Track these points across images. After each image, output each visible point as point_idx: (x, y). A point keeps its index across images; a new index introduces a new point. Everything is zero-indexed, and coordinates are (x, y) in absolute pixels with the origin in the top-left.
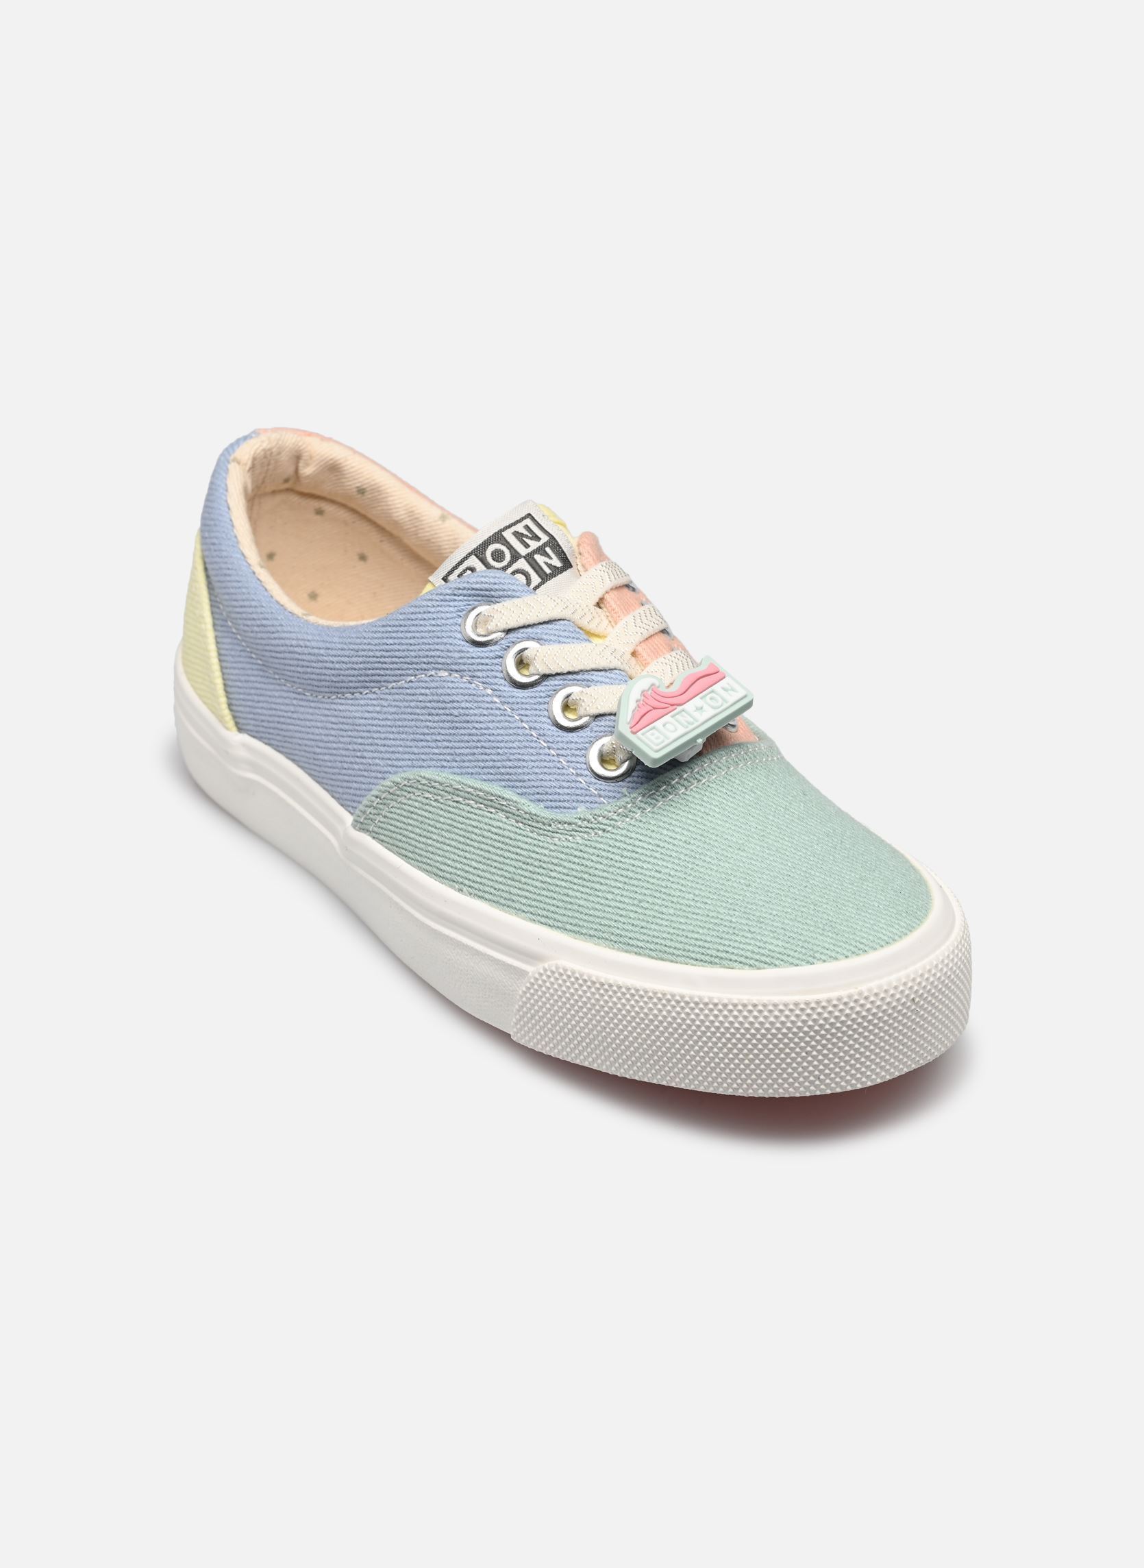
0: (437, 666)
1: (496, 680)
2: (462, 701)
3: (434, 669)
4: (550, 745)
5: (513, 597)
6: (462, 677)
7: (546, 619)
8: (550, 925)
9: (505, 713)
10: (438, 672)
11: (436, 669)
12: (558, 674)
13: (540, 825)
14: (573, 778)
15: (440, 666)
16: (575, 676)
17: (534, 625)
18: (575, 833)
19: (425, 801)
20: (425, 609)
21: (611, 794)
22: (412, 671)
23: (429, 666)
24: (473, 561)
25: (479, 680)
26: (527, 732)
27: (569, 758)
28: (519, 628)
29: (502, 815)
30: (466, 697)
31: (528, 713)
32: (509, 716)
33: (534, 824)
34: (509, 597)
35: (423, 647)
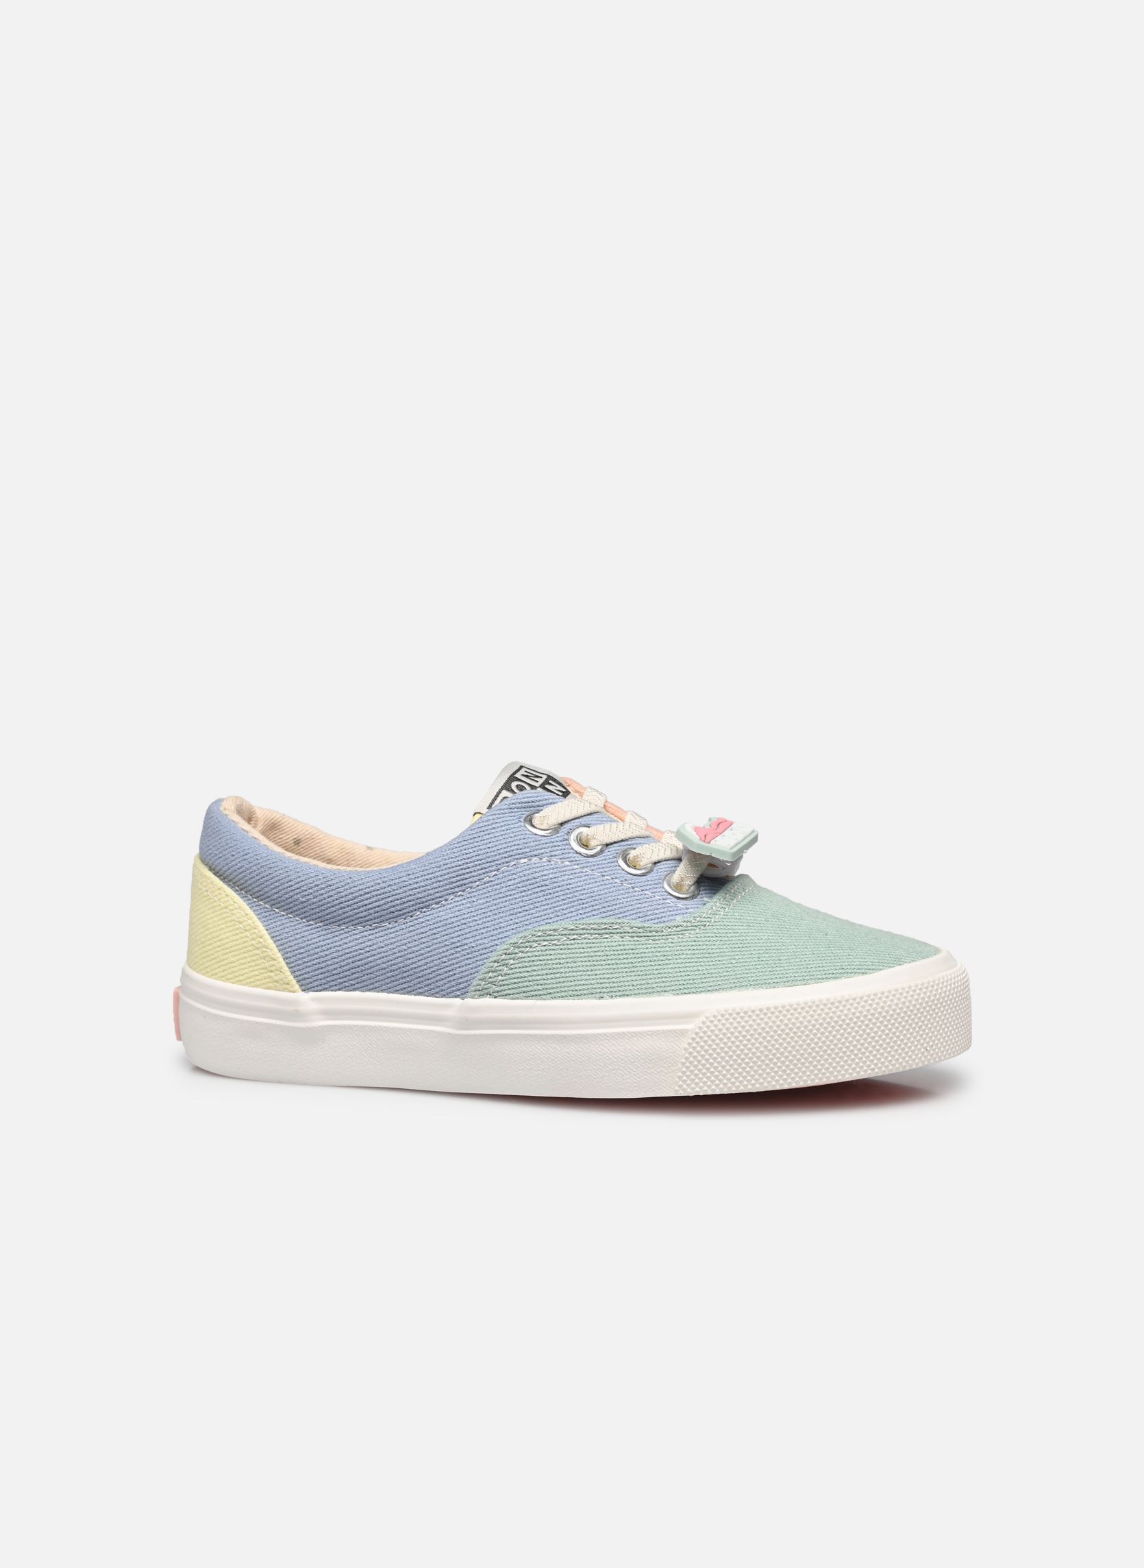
0: (517, 857)
1: (570, 855)
2: (549, 874)
3: (515, 859)
4: (633, 885)
5: (554, 803)
6: (541, 859)
7: (589, 812)
8: (693, 993)
9: (588, 873)
10: (518, 861)
11: (517, 859)
12: (615, 843)
13: (654, 933)
14: (662, 901)
15: (520, 856)
16: (626, 843)
17: (581, 817)
18: (685, 932)
19: (543, 948)
20: (492, 822)
21: (695, 906)
22: (495, 867)
23: (509, 859)
24: (505, 793)
25: (557, 857)
26: (611, 881)
27: (651, 891)
28: (572, 820)
29: (617, 937)
30: (551, 871)
31: (606, 869)
32: (592, 875)
33: (649, 934)
34: (551, 803)
35: (500, 847)
